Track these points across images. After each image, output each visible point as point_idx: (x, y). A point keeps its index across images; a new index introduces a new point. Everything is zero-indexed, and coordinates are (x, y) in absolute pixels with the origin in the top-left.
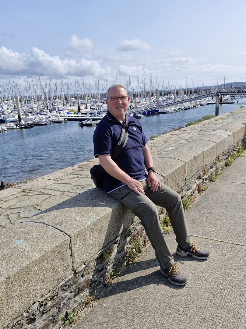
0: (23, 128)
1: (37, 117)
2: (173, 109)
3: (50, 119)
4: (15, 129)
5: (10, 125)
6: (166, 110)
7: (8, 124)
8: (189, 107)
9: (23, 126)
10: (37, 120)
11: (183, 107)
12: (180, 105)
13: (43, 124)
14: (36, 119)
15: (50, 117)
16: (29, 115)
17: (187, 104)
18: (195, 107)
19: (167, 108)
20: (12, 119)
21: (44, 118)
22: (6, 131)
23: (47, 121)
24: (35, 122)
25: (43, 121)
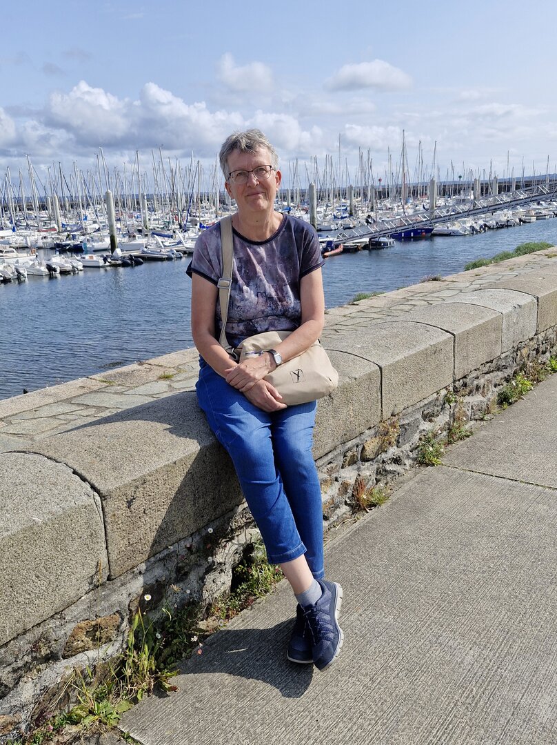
0: (119, 265)
1: (153, 241)
2: (468, 225)
3: (180, 247)
4: (102, 267)
5: (91, 257)
6: (450, 228)
7: (87, 257)
8: (508, 221)
9: (119, 262)
10: (152, 247)
11: (492, 223)
12: (485, 218)
13: (164, 257)
14: (149, 247)
15: (180, 243)
16: (137, 238)
17: (504, 216)
18: (524, 222)
19: (454, 225)
20: (97, 245)
21: (167, 244)
22: (81, 270)
23: (172, 251)
24: (146, 253)
25: (163, 250)
